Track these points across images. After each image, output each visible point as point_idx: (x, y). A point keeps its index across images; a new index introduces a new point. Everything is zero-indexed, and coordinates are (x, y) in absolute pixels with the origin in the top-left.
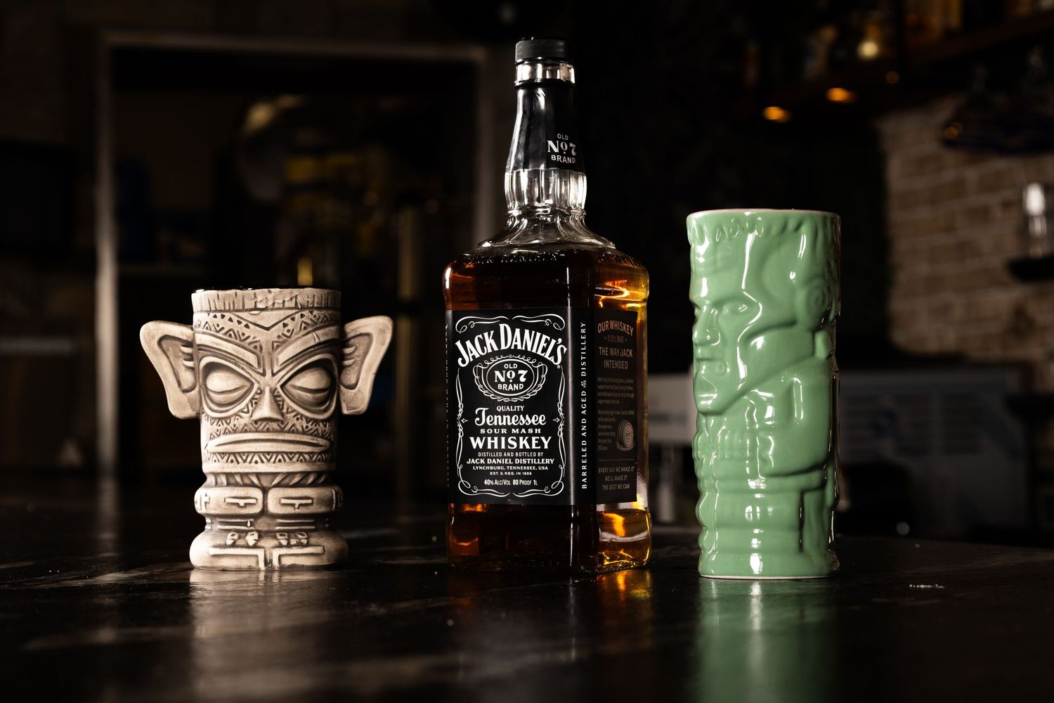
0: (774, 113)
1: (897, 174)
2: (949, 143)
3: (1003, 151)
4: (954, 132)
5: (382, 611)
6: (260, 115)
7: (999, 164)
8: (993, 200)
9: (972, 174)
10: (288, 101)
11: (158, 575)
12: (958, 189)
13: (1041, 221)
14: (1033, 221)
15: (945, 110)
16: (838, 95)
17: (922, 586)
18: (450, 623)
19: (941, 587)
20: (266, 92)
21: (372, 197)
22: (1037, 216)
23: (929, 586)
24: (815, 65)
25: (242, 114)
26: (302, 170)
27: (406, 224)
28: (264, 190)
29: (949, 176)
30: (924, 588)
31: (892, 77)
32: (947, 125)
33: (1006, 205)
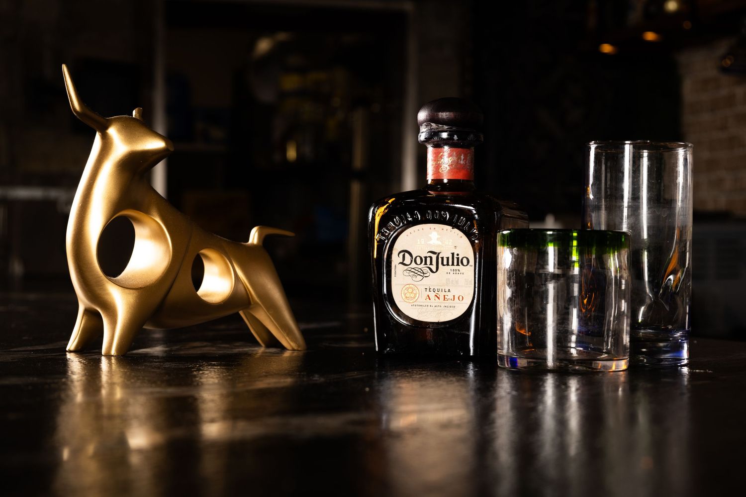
0: (607, 48)
1: (689, 90)
2: (724, 70)
4: (728, 62)
5: (322, 380)
6: (264, 45)
9: (740, 91)
10: (282, 36)
11: (174, 351)
12: (730, 101)
15: (722, 48)
16: (650, 36)
17: (697, 371)
18: (367, 389)
19: (710, 372)
20: (268, 30)
21: (337, 101)
23: (702, 371)
24: (635, 16)
25: (252, 45)
26: (291, 82)
27: (358, 120)
28: (266, 95)
29: (724, 92)
30: (699, 372)
31: (687, 25)
32: (724, 57)
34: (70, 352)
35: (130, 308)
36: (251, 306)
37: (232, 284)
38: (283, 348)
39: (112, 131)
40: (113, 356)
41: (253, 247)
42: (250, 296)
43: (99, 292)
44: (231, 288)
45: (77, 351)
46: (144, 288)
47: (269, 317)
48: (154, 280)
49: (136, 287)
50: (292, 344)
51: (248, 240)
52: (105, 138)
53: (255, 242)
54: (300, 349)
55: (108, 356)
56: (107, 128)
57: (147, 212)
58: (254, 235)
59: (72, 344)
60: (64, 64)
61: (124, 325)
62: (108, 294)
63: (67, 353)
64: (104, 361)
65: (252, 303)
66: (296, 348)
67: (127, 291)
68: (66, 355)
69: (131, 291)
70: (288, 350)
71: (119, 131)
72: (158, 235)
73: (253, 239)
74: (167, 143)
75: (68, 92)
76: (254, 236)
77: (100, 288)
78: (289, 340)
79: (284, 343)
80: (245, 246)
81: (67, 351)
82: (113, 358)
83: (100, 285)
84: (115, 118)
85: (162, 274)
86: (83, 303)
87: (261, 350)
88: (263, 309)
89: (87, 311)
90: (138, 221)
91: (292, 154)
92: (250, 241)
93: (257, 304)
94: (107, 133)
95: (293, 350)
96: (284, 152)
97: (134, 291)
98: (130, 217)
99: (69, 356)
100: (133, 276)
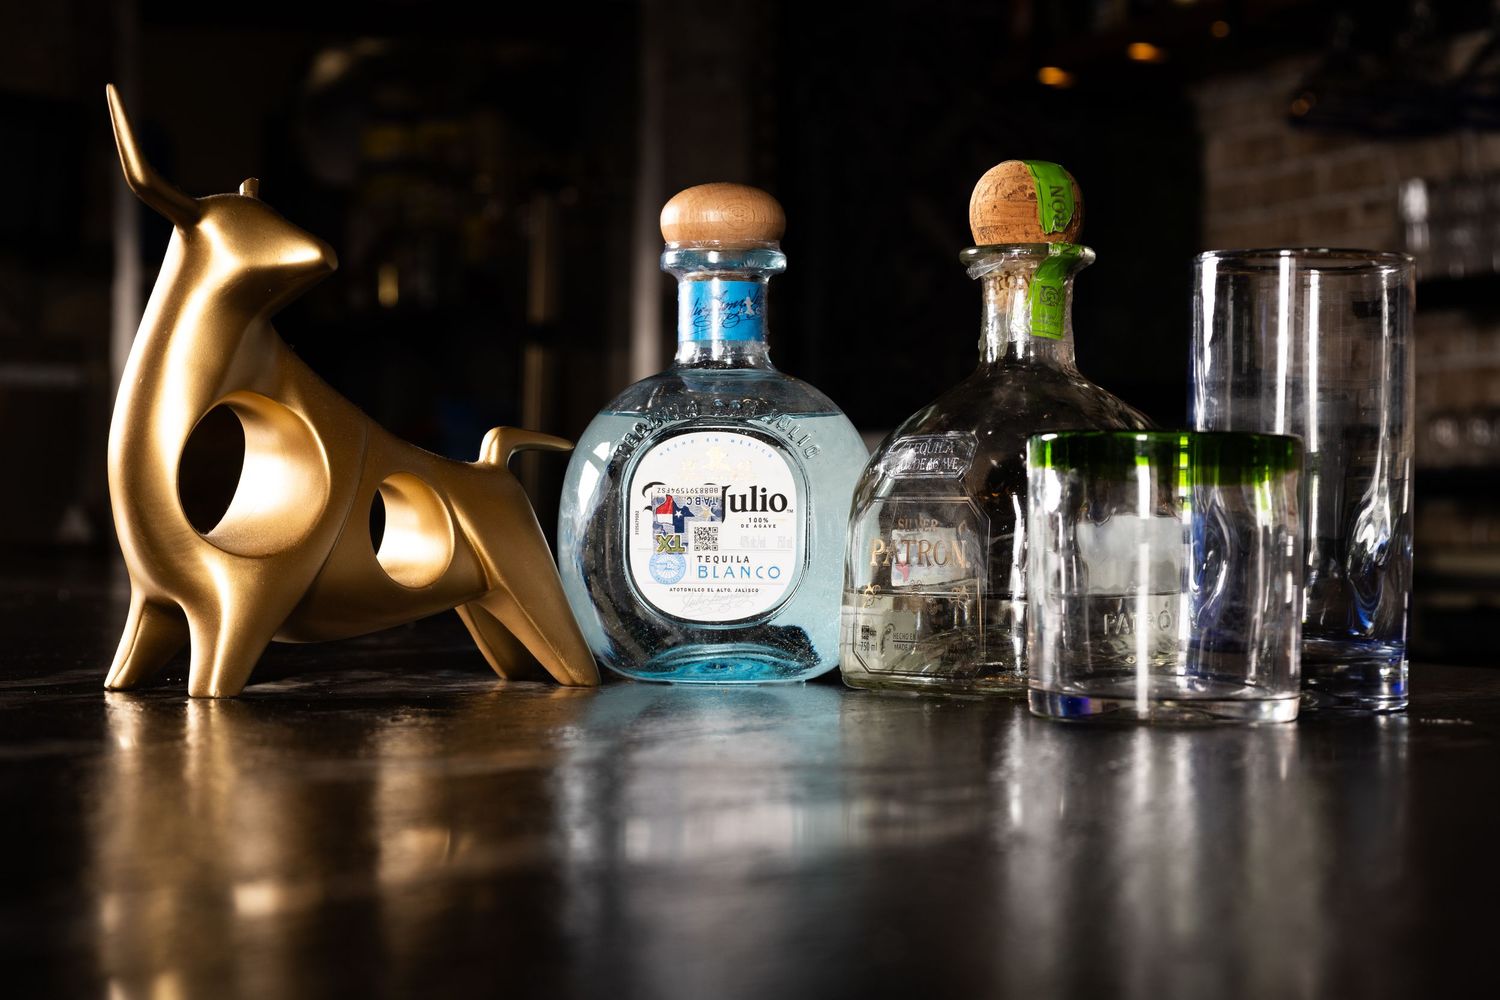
0: (1052, 76)
1: (1219, 163)
2: (1297, 122)
3: (1369, 132)
4: (1303, 106)
6: (330, 66)
7: (1362, 151)
8: (1353, 201)
9: (1323, 166)
10: (369, 46)
12: (1304, 184)
13: (1422, 230)
14: (1412, 230)
15: (1290, 78)
16: (1143, 51)
17: (1440, 721)
19: (1467, 722)
21: (485, 182)
22: (1417, 223)
23: (1448, 721)
24: (1109, 11)
25: (305, 64)
26: (385, 142)
28: (334, 170)
29: (1291, 167)
30: (1442, 724)
31: (1220, 30)
32: (1297, 94)
33: (1370, 208)
34: (113, 690)
35: (247, 598)
36: (488, 595)
37: (450, 549)
38: (551, 682)
39: (209, 227)
40: (212, 698)
41: (489, 470)
42: (486, 574)
43: (181, 563)
44: (449, 557)
45: (129, 689)
46: (276, 554)
47: (525, 617)
48: (295, 539)
49: (258, 553)
50: (572, 672)
51: (476, 457)
52: (192, 239)
53: (493, 459)
54: (587, 683)
55: (203, 698)
56: (198, 219)
57: (277, 396)
58: (490, 446)
59: (116, 674)
60: (110, 83)
61: (235, 634)
62: (200, 568)
63: (106, 693)
64: (192, 710)
65: (490, 588)
66: (579, 681)
67: (240, 561)
68: (103, 697)
69: (249, 562)
70: (562, 685)
71: (224, 226)
72: (298, 446)
73: (489, 453)
74: (324, 251)
75: (119, 139)
76: (490, 449)
77: (184, 555)
78: (565, 666)
79: (554, 671)
80: (472, 468)
81: (106, 689)
82: (212, 703)
83: (184, 548)
84: (213, 199)
85: (311, 526)
86: (140, 586)
87: (500, 685)
88: (512, 599)
89: (151, 605)
90: (254, 416)
91: (388, 291)
92: (482, 458)
93: (499, 587)
94: (198, 230)
95: (574, 685)
96: (374, 287)
97: (256, 562)
98: (232, 406)
99: (111, 699)
100: (247, 530)
